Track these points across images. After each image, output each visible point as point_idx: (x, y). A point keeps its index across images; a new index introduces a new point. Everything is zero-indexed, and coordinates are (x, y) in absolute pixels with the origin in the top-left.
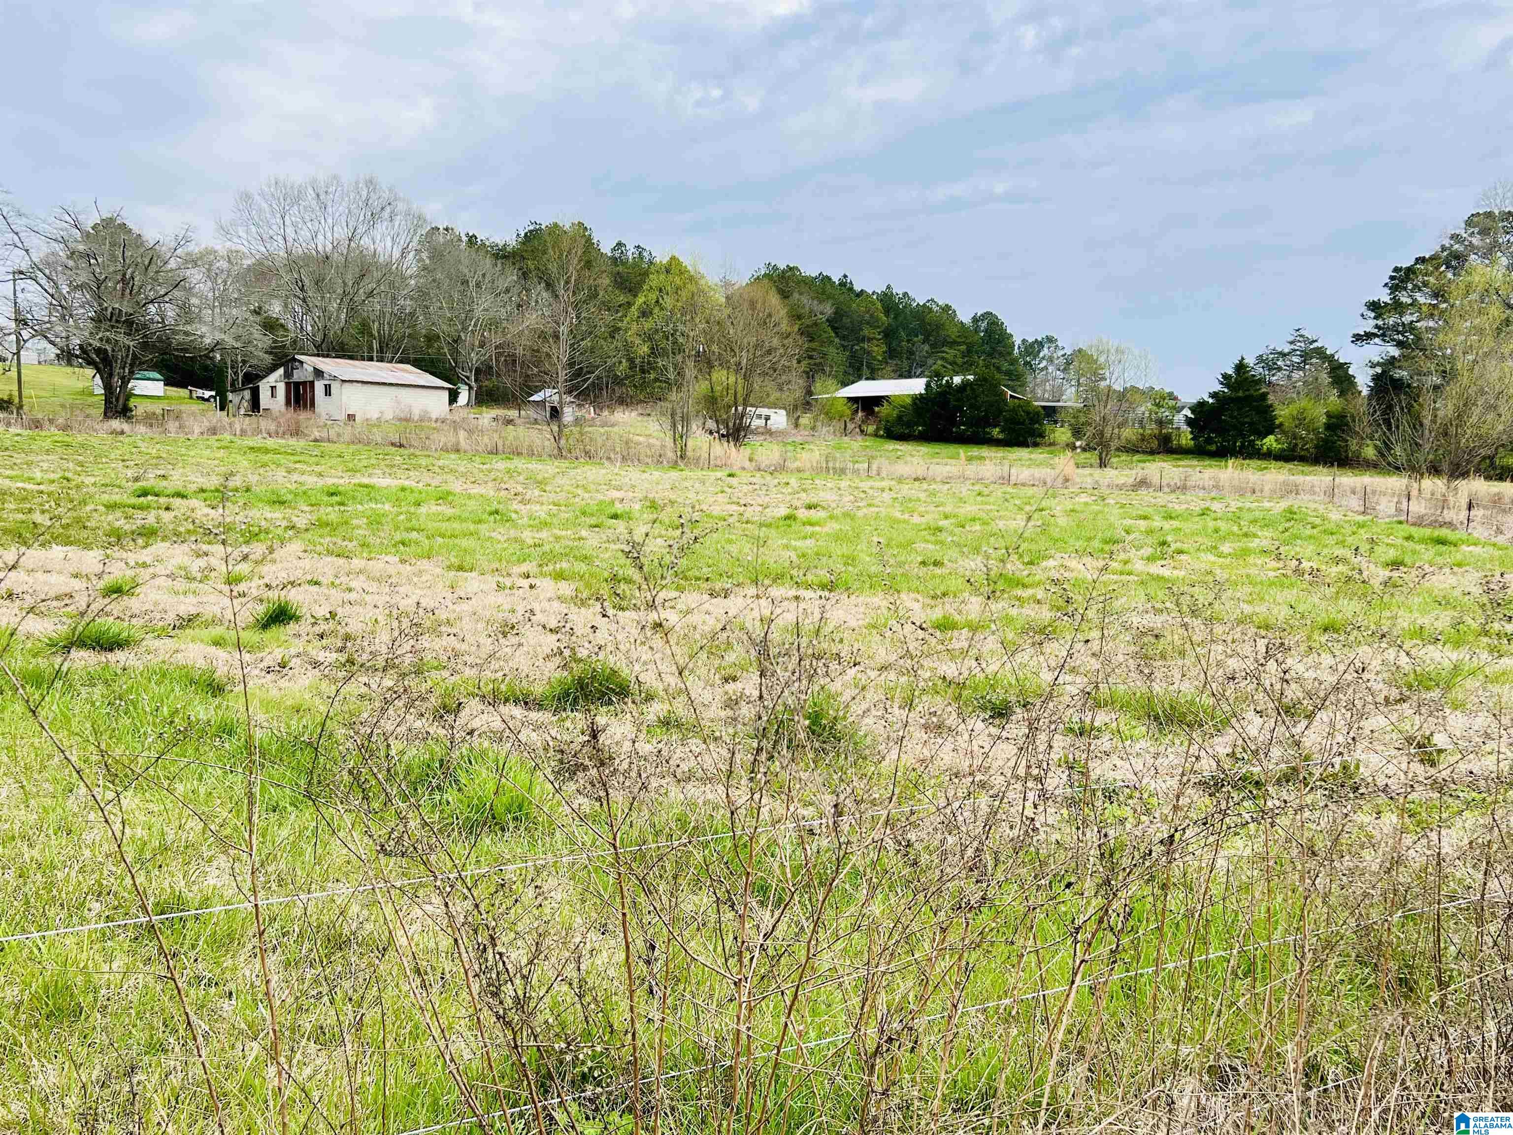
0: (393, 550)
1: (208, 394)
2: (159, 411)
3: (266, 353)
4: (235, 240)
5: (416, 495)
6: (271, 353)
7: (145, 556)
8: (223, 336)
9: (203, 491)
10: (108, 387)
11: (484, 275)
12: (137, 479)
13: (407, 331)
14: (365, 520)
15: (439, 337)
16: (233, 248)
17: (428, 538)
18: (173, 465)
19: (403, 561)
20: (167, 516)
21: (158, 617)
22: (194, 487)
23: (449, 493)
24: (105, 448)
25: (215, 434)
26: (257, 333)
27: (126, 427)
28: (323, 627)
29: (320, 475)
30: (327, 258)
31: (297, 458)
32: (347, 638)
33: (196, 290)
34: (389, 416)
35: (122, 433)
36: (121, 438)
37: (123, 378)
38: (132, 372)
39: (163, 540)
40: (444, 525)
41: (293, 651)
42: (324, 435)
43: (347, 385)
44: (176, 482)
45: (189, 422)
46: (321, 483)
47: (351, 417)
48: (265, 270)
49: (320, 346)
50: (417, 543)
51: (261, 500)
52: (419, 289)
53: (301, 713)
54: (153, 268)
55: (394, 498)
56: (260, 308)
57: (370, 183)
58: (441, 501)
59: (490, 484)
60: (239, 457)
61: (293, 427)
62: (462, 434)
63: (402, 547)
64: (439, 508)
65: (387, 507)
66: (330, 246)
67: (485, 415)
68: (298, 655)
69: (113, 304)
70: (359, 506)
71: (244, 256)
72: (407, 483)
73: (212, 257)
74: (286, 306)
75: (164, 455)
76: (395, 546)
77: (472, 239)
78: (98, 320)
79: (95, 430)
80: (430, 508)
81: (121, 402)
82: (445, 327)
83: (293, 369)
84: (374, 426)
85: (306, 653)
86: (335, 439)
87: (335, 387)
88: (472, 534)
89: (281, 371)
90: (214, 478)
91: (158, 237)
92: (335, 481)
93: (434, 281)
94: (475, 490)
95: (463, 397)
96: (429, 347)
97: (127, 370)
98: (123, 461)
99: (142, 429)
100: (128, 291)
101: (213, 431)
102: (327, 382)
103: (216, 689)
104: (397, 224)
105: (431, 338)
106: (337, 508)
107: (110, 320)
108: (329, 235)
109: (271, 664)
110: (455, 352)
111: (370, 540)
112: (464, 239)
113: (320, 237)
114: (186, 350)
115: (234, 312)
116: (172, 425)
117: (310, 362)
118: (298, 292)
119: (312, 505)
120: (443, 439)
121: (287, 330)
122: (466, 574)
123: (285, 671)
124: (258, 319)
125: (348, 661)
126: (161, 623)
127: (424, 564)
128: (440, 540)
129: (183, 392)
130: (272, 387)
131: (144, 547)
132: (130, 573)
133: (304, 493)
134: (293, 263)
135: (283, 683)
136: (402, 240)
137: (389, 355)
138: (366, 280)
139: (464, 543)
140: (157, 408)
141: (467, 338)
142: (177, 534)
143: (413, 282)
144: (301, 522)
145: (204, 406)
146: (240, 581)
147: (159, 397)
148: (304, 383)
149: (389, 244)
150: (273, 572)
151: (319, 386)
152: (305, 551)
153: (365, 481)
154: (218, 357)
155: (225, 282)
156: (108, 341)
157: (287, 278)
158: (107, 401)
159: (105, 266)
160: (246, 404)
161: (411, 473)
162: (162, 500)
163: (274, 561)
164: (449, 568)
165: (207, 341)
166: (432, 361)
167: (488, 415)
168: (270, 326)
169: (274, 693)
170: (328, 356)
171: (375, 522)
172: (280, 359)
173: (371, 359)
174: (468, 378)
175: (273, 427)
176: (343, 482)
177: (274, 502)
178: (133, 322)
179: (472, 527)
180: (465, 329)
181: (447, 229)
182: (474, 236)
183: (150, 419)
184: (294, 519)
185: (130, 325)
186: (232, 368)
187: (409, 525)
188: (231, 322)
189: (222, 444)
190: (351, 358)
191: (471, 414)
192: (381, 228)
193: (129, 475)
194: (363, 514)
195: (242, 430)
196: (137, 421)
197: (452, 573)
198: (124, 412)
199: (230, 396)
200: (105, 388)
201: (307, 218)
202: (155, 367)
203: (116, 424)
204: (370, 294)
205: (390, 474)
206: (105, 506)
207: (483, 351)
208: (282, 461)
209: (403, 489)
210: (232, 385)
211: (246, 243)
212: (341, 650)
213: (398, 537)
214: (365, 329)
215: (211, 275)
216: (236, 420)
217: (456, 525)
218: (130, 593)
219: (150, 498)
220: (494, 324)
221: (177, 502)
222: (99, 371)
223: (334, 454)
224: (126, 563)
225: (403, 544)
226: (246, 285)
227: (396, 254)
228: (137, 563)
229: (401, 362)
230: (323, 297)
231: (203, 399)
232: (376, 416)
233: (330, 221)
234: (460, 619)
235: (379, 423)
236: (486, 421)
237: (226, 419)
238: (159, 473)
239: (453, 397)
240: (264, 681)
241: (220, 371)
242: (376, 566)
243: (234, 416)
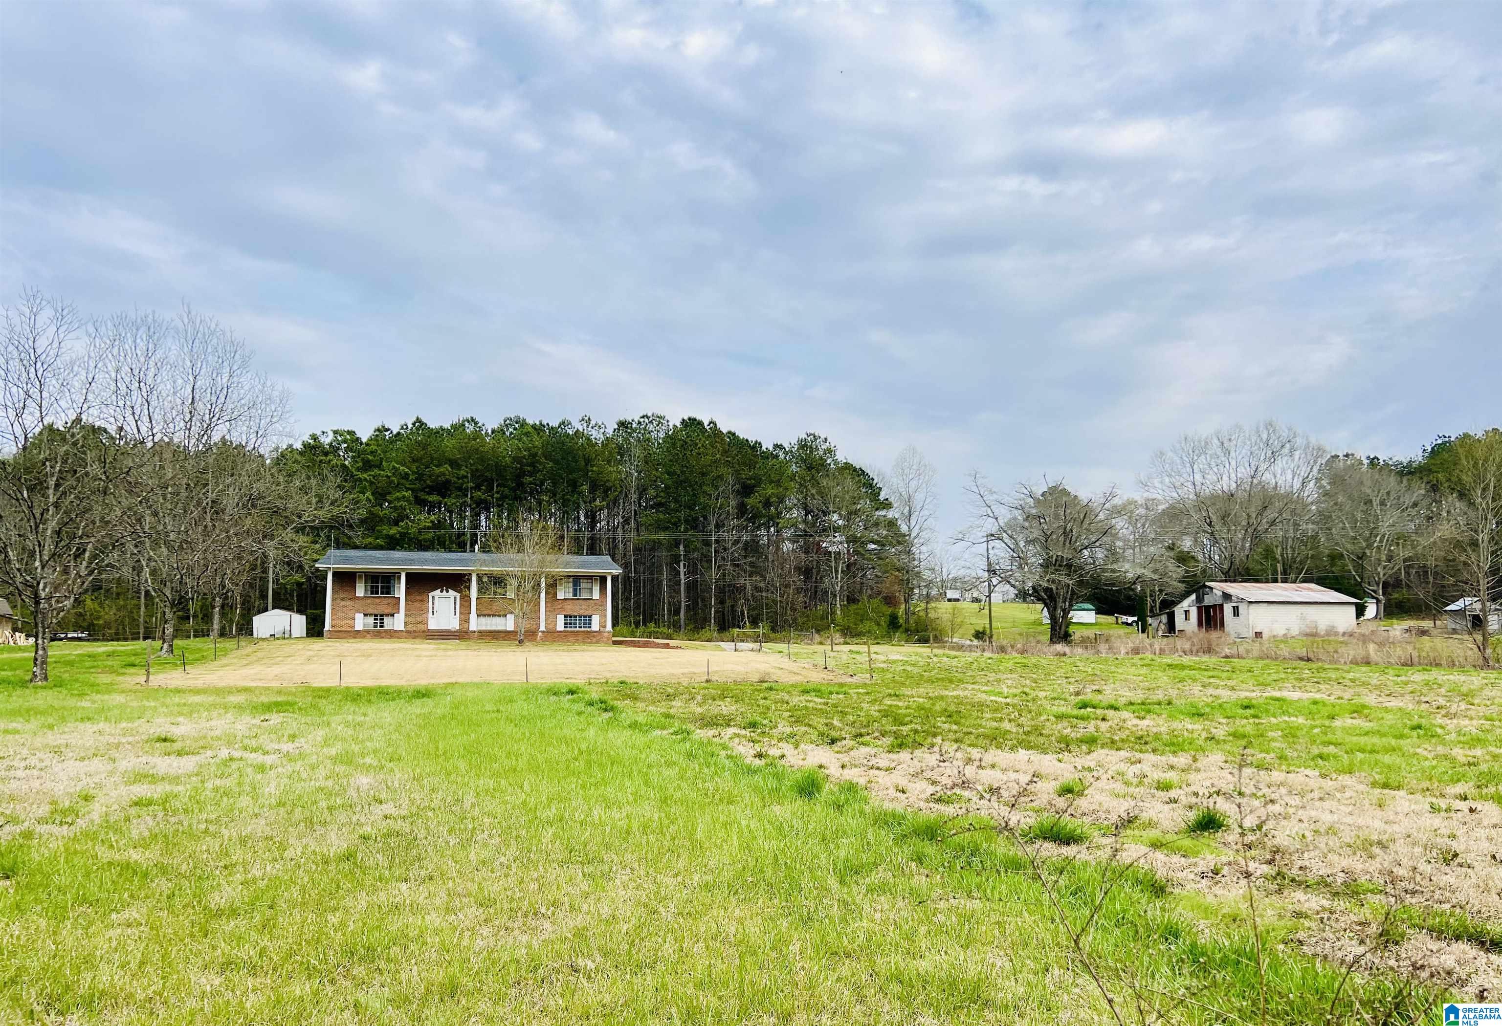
0: (1312, 763)
1: (1130, 619)
2: (1092, 636)
3: (1179, 582)
4: (1152, 490)
5: (1329, 708)
6: (1183, 582)
7: (1090, 761)
8: (1143, 571)
9: (1132, 704)
10: (1053, 617)
11: (1388, 493)
12: (1078, 694)
13: (1311, 552)
14: (1280, 733)
15: (1342, 555)
16: (1150, 497)
17: (1347, 752)
18: (1105, 681)
19: (1323, 776)
20: (1104, 726)
21: (1104, 817)
22: (1123, 700)
23: (1364, 706)
24: (1052, 667)
25: (1138, 653)
26: (1171, 565)
27: (1067, 649)
28: (1250, 838)
29: (1233, 689)
30: (1232, 495)
31: (1211, 674)
32: (1276, 851)
33: (1120, 535)
34: (1295, 632)
35: (1065, 654)
36: (1064, 659)
37: (1064, 610)
38: (1071, 605)
39: (1102, 747)
40: (1363, 740)
41: (1224, 859)
42: (1234, 651)
43: (1253, 606)
44: (1108, 696)
45: (1117, 644)
46: (1234, 696)
47: (1258, 635)
48: (1177, 512)
49: (1227, 572)
50: (1335, 757)
51: (1182, 713)
52: (1320, 513)
53: (1238, 922)
54: (1087, 521)
55: (1307, 711)
56: (1173, 544)
57: (1269, 425)
58: (1355, 715)
59: (1408, 697)
60: (1160, 674)
61: (1205, 646)
62: (1372, 647)
63: (1320, 761)
64: (1354, 721)
65: (1301, 720)
66: (1234, 485)
67: (1395, 627)
68: (1229, 864)
69: (1057, 552)
70: (1272, 719)
71: (1159, 503)
72: (1318, 696)
73: (1133, 506)
74: (1196, 540)
75: (1098, 673)
76: (1313, 759)
77: (1373, 462)
78: (1046, 565)
79: (1045, 653)
80: (1345, 722)
81: (1063, 628)
82: (1349, 546)
83: (1204, 594)
84: (1282, 641)
85: (1236, 863)
86: (1245, 655)
87: (1242, 608)
88: (1394, 750)
89: (1193, 597)
90: (1139, 692)
91: (1090, 496)
92: (1248, 694)
93: (1336, 504)
94: (1394, 703)
95: (1371, 610)
96: (1332, 565)
97: (1067, 604)
98: (1066, 678)
99: (1080, 650)
100: (1068, 541)
101: (1136, 651)
102: (1235, 605)
103: (1158, 890)
104: (1297, 457)
105: (1335, 557)
106: (1251, 721)
107: (1055, 565)
108: (1233, 476)
109: (1205, 869)
110: (1360, 568)
111: (1289, 753)
112: (1366, 462)
113: (1225, 478)
114: (1113, 585)
115: (1152, 549)
116: (1103, 647)
117: (1219, 587)
118: (1207, 528)
119: (1228, 718)
120: (1352, 653)
121: (1197, 561)
122: (1392, 792)
123: (1218, 878)
124: (1172, 554)
125: (1278, 874)
126: (1106, 822)
127: (1345, 779)
128: (1360, 756)
129: (1111, 619)
130: (1186, 611)
131: (1089, 753)
132: (1077, 776)
133: (1220, 706)
134: (1202, 503)
135: (1217, 890)
136: (1303, 471)
137: (1293, 576)
138: (1269, 511)
139: (1387, 759)
140: (1090, 633)
141: (1372, 554)
142: (1113, 742)
143: (1314, 507)
144: (1220, 733)
145: (1129, 629)
146: (1171, 788)
147: (1091, 624)
148: (1214, 607)
149: (1289, 476)
150: (1200, 782)
151: (1228, 609)
152: (1226, 762)
153: (1277, 694)
154: (1139, 588)
155: (1143, 526)
156: (1053, 581)
157: (1196, 516)
158: (1053, 629)
159: (1053, 525)
160: (1163, 627)
161: (1322, 687)
162: (1099, 712)
163: (1198, 770)
164: (1374, 784)
165: (1130, 575)
166: (1336, 578)
167: (1398, 628)
168: (1183, 558)
169: (1210, 899)
170: (1235, 581)
171: (1291, 734)
172: (1192, 586)
173: (1275, 581)
174: (1374, 591)
175: (1187, 646)
176: (1255, 695)
177: (1193, 715)
178: (1072, 565)
179: (1393, 742)
180: (1370, 546)
181: (1347, 456)
182: (1376, 458)
183: (1086, 642)
184: (1213, 731)
185: (1069, 567)
186: (1151, 596)
187: (1326, 739)
188: (1149, 558)
189: (1145, 662)
190: (1257, 581)
191: (1382, 626)
192: (1280, 463)
193: (1072, 690)
194: (1276, 727)
195: (1161, 649)
196: (1077, 645)
197: (1377, 791)
198: (1066, 637)
199: (1150, 620)
200: (1051, 619)
201: (1213, 464)
202: (1088, 600)
203: (1060, 647)
204: (1273, 523)
205: (1300, 688)
206: (1055, 716)
207: (1391, 565)
208: (1198, 676)
209: (1315, 703)
210: (1151, 611)
211: (1160, 492)
212: (1269, 862)
213: (1315, 751)
214: (1268, 553)
215: (1133, 521)
216: (1155, 640)
217: (1375, 740)
218: (1081, 794)
219: (1089, 709)
220: (1401, 538)
221: (1110, 713)
222: (1046, 605)
223: (1245, 669)
224: (1075, 767)
225: (1321, 758)
226: (1161, 526)
227: (1297, 485)
228: (1083, 767)
229: (1304, 581)
230: (1229, 530)
231: (1127, 624)
232: (1283, 632)
233: (1233, 463)
234: (1394, 841)
235: (1285, 639)
236: (1398, 633)
237: (1147, 641)
238: (1095, 688)
239: (1360, 611)
240: (1199, 886)
241: (1142, 598)
242: (1297, 779)
243: (1153, 637)
